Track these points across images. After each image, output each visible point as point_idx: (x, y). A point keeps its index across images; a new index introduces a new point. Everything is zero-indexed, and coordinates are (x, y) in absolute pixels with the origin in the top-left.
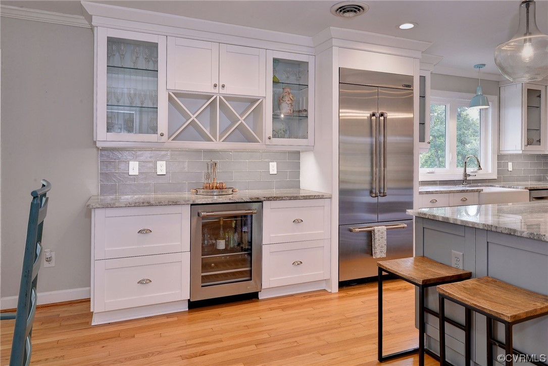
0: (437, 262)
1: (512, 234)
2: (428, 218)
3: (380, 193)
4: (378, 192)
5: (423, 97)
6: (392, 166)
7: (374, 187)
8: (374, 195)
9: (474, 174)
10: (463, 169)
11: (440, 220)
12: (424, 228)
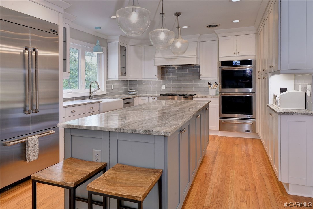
0: (82, 160)
1: (134, 132)
2: (75, 129)
3: (33, 110)
4: (31, 109)
5: (65, 42)
6: (43, 89)
7: (27, 105)
8: (27, 112)
9: (95, 92)
10: (89, 89)
11: (85, 128)
12: (71, 136)
